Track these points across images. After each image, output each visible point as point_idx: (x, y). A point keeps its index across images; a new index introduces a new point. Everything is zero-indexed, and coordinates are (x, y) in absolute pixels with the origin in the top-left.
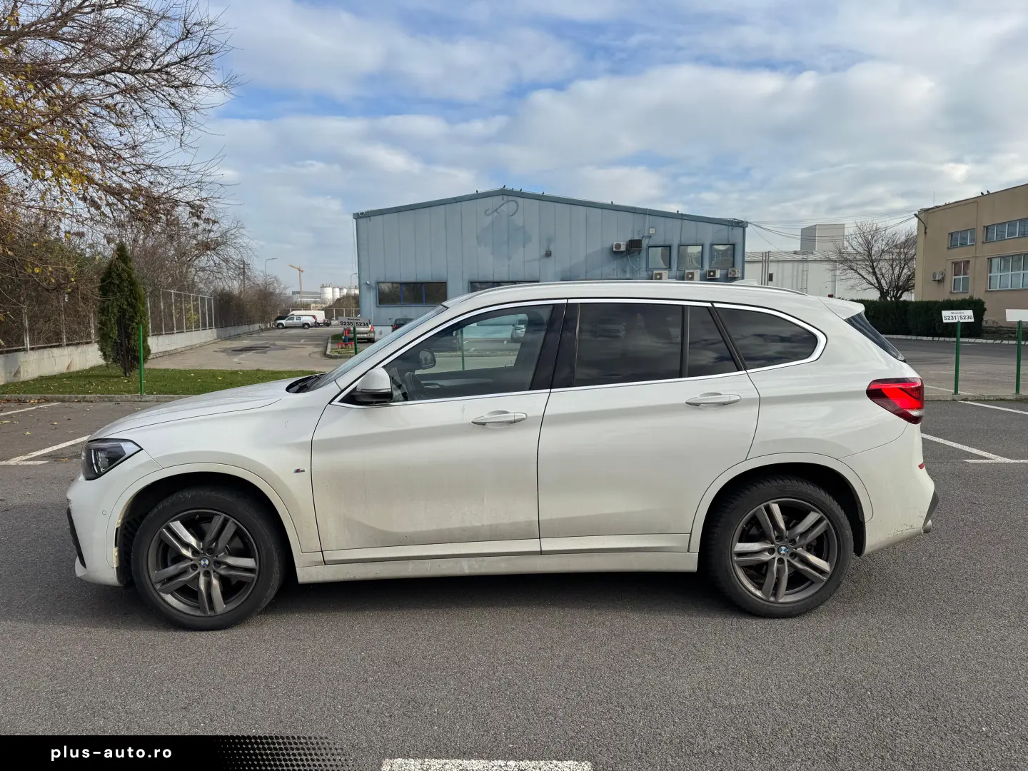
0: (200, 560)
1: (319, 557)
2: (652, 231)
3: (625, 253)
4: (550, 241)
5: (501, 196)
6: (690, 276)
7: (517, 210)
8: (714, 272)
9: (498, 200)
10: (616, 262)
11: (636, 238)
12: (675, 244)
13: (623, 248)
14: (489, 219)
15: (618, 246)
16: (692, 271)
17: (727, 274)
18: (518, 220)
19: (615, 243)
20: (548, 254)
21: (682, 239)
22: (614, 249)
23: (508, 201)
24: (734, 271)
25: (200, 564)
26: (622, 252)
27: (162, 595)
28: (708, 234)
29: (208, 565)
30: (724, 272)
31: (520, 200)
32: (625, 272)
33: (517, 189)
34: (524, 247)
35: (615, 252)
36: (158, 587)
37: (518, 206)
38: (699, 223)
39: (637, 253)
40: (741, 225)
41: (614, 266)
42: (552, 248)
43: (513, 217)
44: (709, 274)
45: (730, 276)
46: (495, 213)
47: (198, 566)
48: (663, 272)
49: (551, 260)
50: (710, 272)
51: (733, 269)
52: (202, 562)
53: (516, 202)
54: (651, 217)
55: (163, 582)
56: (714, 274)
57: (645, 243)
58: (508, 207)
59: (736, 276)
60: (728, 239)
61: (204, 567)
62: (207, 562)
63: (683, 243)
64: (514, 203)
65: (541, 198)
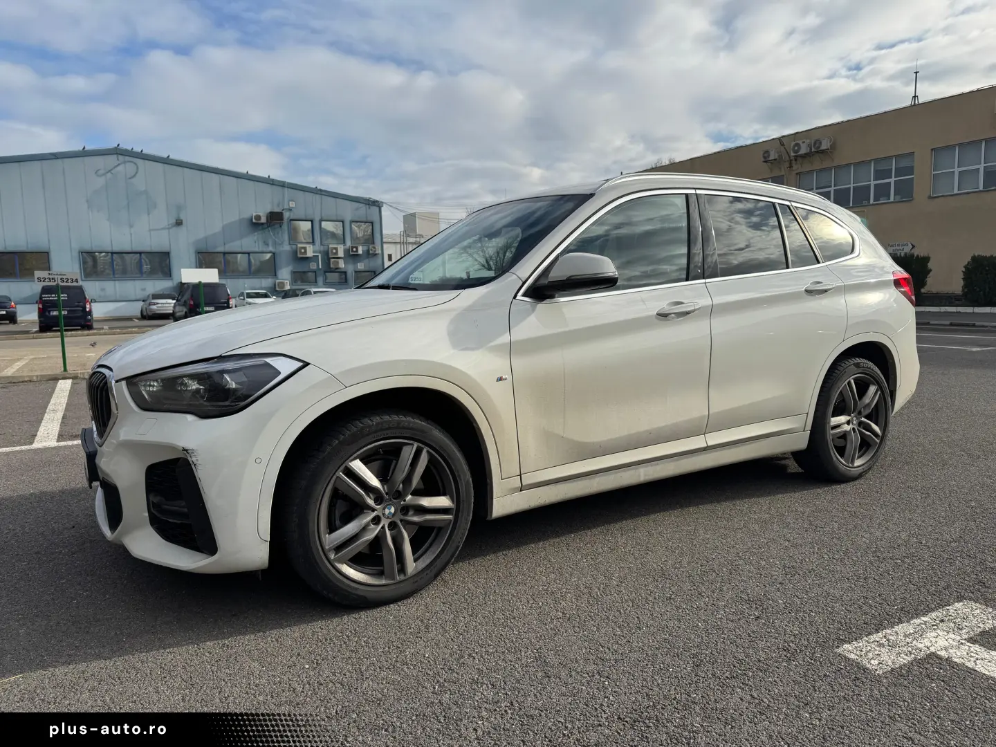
0: (384, 509)
1: (516, 483)
2: (292, 204)
3: (266, 226)
4: (179, 208)
5: (116, 156)
6: (334, 251)
7: (136, 173)
8: (357, 248)
9: (112, 160)
10: (256, 233)
11: (277, 210)
12: (317, 219)
13: (263, 220)
14: (101, 181)
15: (258, 217)
16: (335, 246)
17: (368, 251)
18: (139, 183)
19: (254, 214)
20: (179, 223)
21: (323, 215)
22: (254, 221)
23: (125, 162)
24: (374, 248)
25: (384, 514)
26: (262, 224)
27: (339, 566)
28: (348, 211)
29: (394, 515)
30: (365, 248)
31: (139, 162)
32: (268, 245)
33: (137, 149)
34: (149, 214)
35: (255, 224)
36: (332, 556)
37: (137, 168)
38: (338, 200)
39: (279, 225)
40: (376, 204)
41: (255, 238)
42: (182, 217)
43: (133, 180)
44: (352, 250)
45: (371, 252)
46: (109, 174)
47: (382, 516)
48: (307, 246)
49: (183, 229)
50: (352, 248)
51: (373, 245)
52: (387, 511)
53: (136, 164)
54: (289, 190)
55: (339, 548)
56: (357, 251)
57: (286, 215)
58: (126, 168)
59: (377, 252)
60: (367, 218)
61: (388, 518)
62: (393, 510)
63: (325, 218)
64: (132, 164)
65: (166, 161)
